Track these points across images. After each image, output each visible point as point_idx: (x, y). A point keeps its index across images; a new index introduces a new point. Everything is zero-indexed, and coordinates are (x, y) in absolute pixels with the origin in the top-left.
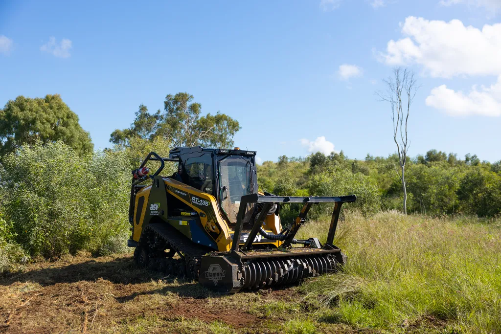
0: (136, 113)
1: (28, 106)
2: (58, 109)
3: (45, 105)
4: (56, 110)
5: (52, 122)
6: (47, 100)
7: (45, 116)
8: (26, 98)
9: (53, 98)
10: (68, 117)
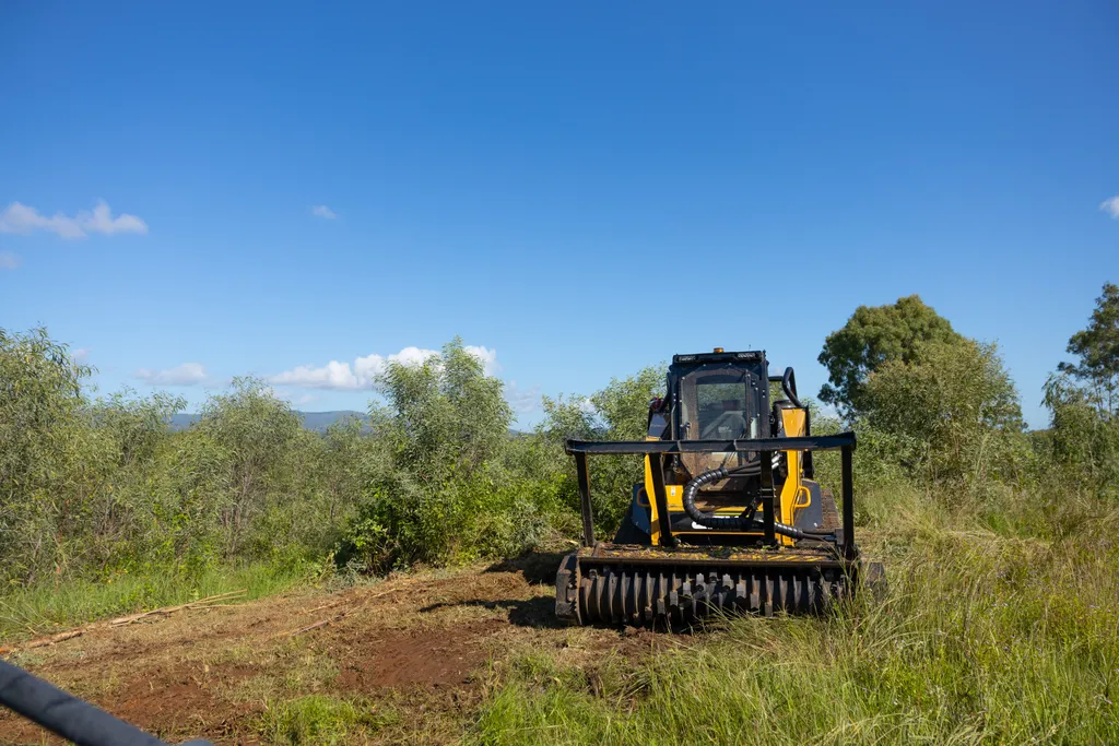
0: (1098, 300)
1: (871, 320)
2: (915, 317)
3: (895, 312)
4: (911, 320)
5: (903, 336)
6: (900, 305)
7: (893, 329)
8: (868, 307)
9: (908, 301)
10: (931, 326)
